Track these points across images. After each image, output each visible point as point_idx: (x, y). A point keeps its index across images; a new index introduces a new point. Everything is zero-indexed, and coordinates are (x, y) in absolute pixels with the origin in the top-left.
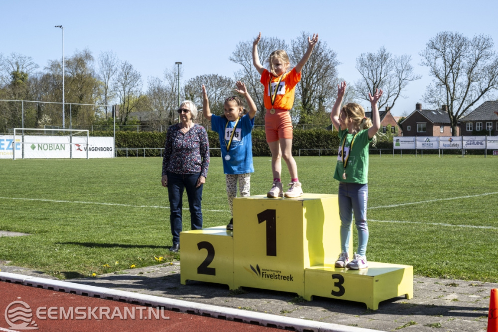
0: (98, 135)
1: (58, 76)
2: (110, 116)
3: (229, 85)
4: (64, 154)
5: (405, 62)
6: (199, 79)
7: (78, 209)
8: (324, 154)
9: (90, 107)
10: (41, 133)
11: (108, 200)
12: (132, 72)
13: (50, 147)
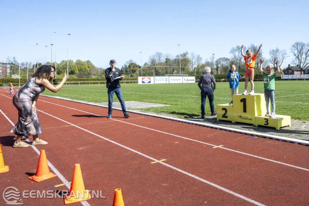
0: (190, 76)
1: (179, 59)
2: (194, 71)
3: (229, 60)
4: (181, 82)
5: (284, 52)
6: (220, 59)
7: (186, 98)
8: (259, 81)
9: (188, 68)
10: (174, 76)
11: (194, 95)
12: (200, 57)
13: (177, 80)
